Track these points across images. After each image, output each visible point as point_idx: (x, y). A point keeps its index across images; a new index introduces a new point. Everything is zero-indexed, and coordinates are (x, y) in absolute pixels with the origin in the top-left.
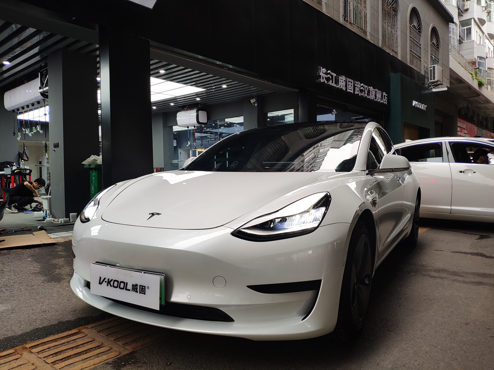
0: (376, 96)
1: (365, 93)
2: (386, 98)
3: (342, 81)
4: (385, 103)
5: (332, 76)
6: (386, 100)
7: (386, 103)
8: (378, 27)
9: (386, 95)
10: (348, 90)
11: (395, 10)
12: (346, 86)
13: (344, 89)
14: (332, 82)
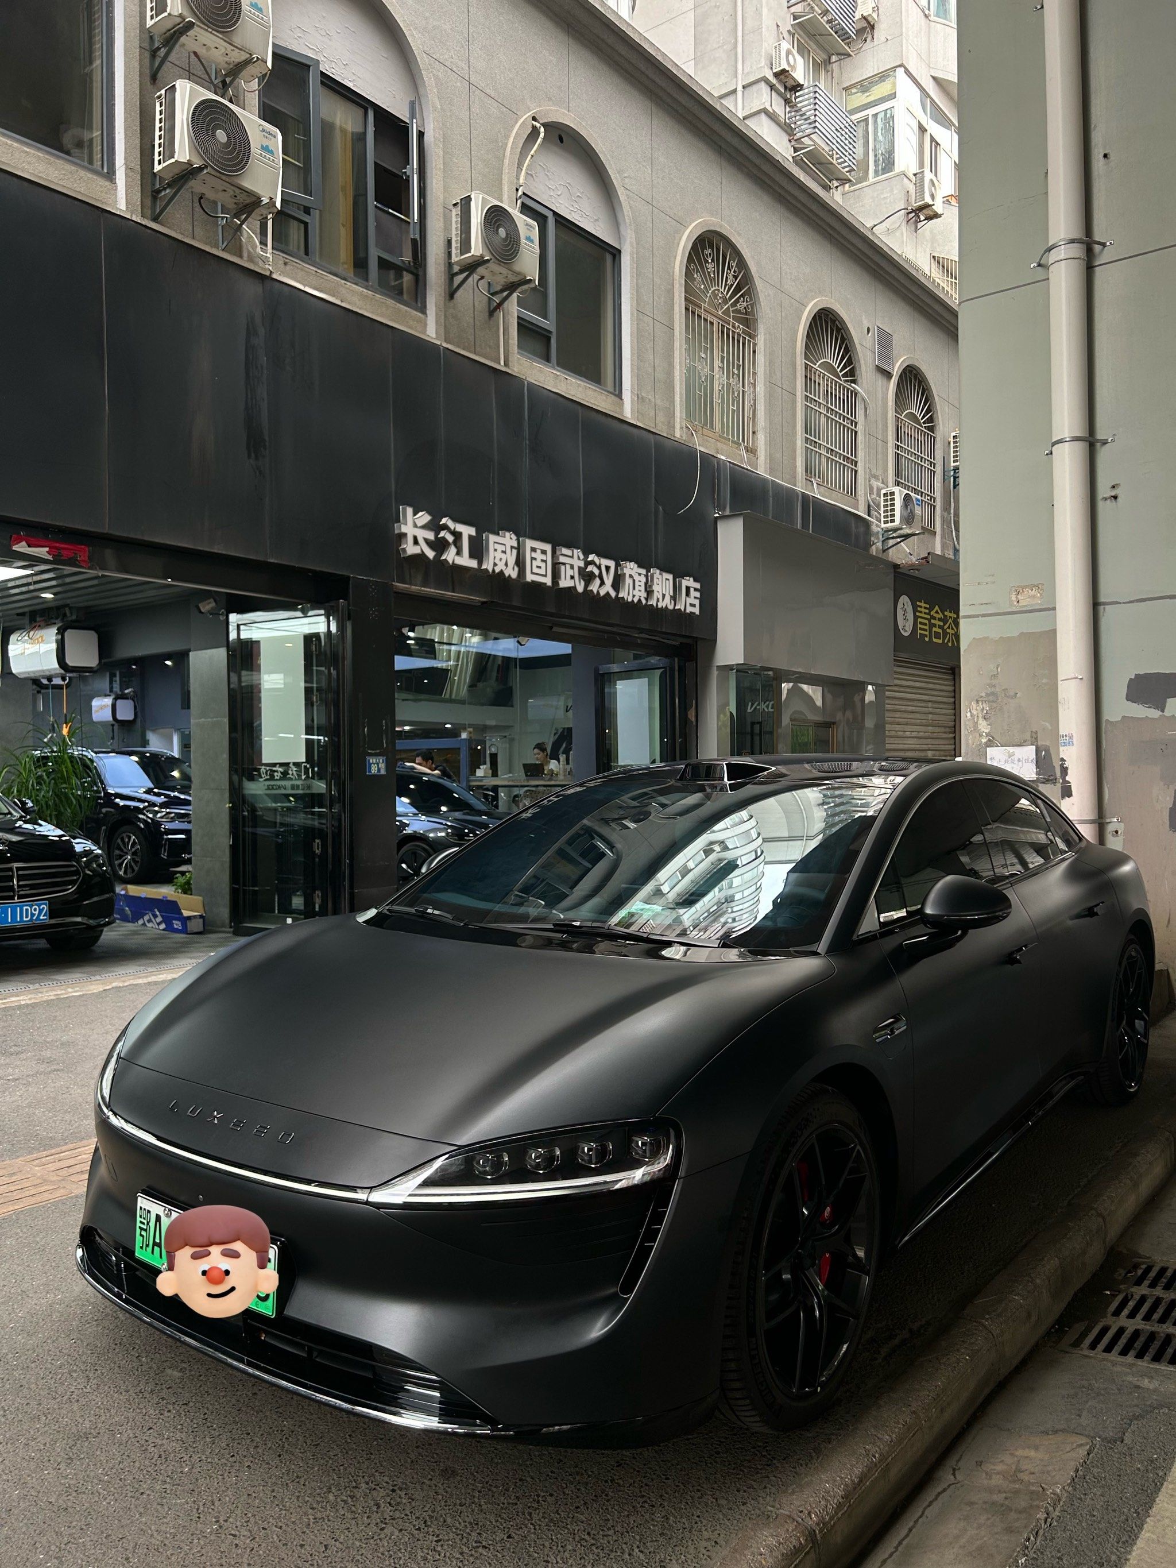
0: (649, 592)
1: (602, 583)
2: (698, 594)
3: (500, 548)
4: (689, 609)
5: (458, 536)
6: (697, 602)
7: (696, 610)
8: (670, 374)
9: (698, 586)
10: (530, 578)
11: (748, 320)
12: (520, 563)
13: (512, 572)
14: (459, 553)
